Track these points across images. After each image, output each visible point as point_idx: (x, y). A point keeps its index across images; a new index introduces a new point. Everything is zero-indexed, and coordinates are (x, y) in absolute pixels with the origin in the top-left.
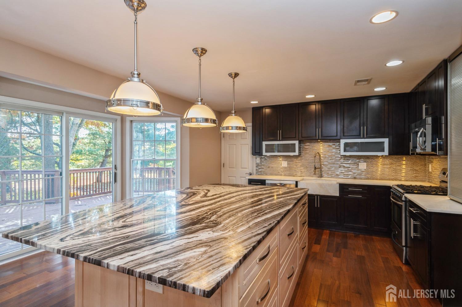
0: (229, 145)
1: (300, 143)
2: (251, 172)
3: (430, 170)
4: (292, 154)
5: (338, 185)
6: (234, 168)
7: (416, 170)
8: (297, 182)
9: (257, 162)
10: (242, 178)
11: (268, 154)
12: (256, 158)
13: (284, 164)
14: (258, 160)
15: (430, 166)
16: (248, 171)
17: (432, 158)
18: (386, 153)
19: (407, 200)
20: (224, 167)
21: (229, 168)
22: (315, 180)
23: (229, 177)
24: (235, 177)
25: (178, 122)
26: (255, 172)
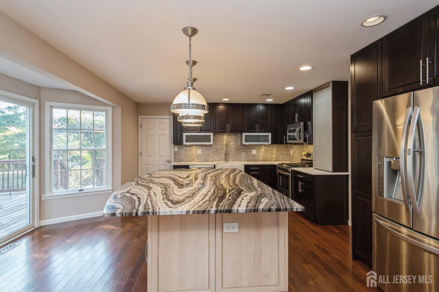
0: (146, 135)
1: (214, 135)
2: (169, 160)
3: (292, 153)
4: (208, 143)
5: (244, 166)
6: (152, 156)
7: (284, 154)
8: (215, 166)
9: (175, 150)
10: (160, 166)
11: (188, 144)
12: (174, 147)
13: (199, 151)
14: (176, 149)
15: (291, 151)
16: (166, 159)
17: (293, 146)
18: (270, 142)
19: (293, 171)
20: (141, 155)
21: (147, 157)
22: (225, 164)
23: (146, 165)
24: (153, 165)
25: (109, 111)
26: (173, 159)
